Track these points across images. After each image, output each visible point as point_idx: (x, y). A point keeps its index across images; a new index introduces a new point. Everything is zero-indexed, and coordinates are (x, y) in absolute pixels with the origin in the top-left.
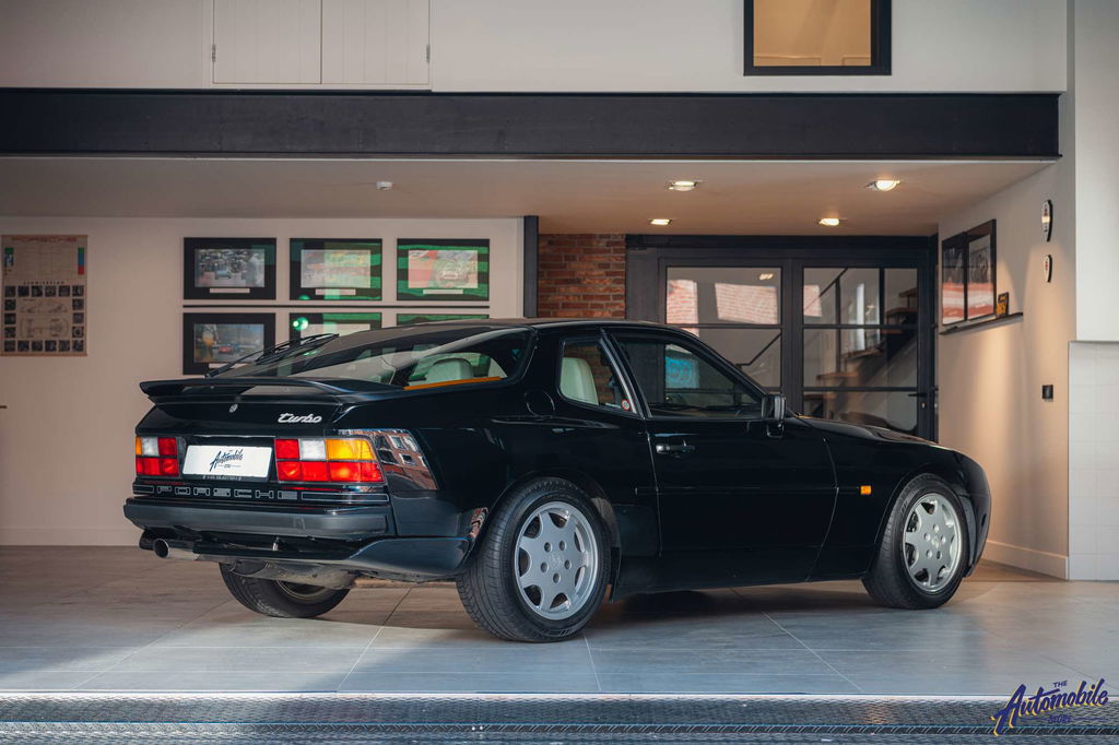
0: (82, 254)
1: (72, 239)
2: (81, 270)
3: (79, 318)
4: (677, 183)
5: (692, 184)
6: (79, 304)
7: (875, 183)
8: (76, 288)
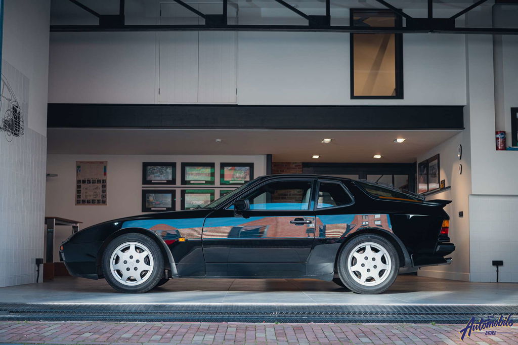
0: (105, 168)
1: (102, 163)
2: (105, 174)
3: (104, 191)
4: (325, 140)
5: (330, 140)
6: (104, 186)
7: (396, 140)
8: (103, 181)
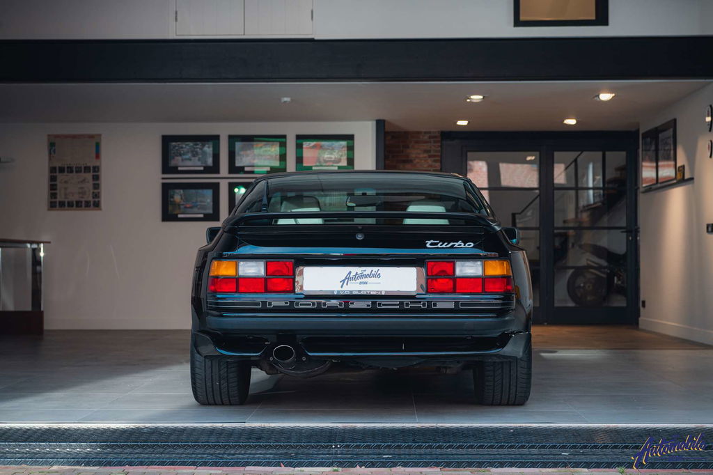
0: (98, 146)
1: (91, 137)
2: (98, 156)
3: (97, 186)
4: (472, 97)
5: (482, 97)
6: (96, 178)
7: (598, 96)
8: (94, 168)
